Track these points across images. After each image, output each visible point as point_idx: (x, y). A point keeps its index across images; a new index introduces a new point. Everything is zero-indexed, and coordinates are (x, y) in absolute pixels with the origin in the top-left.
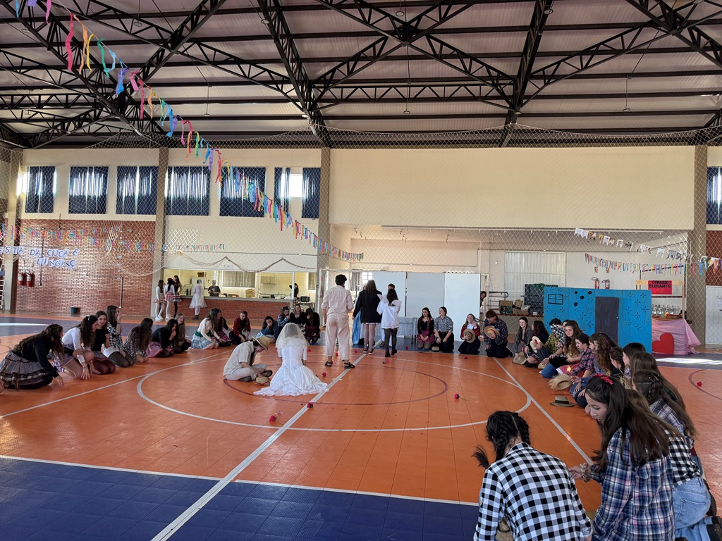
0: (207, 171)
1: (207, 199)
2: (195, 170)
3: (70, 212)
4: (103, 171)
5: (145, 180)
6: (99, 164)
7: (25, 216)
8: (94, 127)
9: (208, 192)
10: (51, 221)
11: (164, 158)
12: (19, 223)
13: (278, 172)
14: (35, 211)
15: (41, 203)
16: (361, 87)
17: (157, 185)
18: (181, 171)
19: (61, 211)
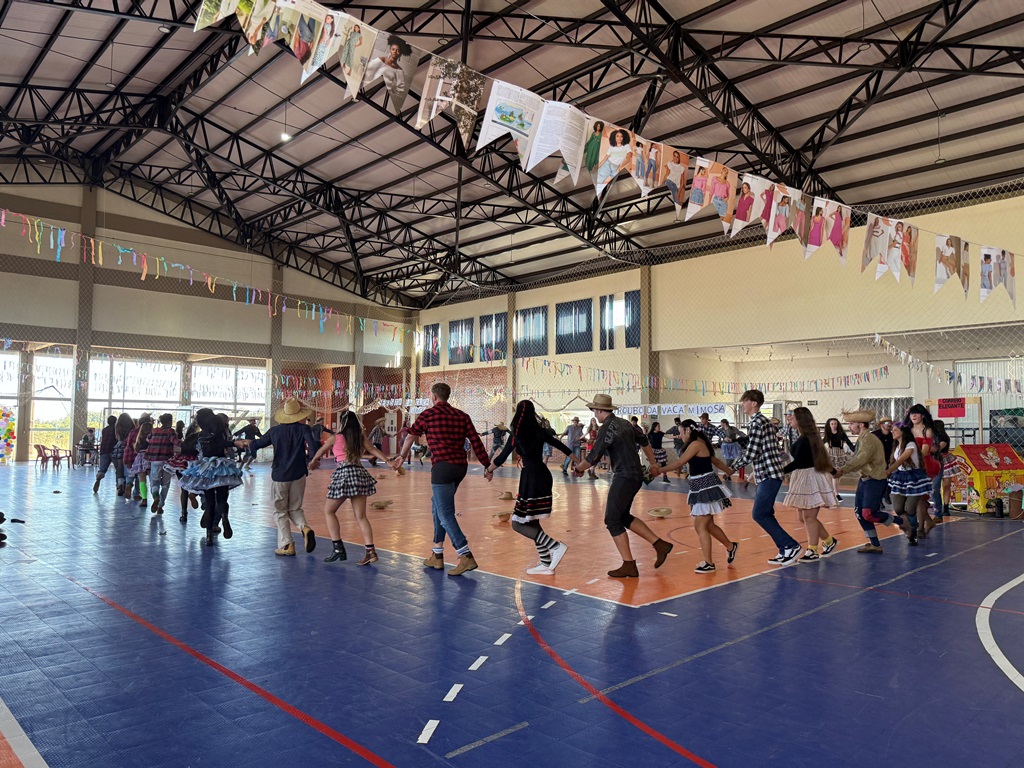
0: (545, 309)
1: (545, 339)
2: (535, 310)
3: (450, 363)
4: (470, 322)
5: (499, 328)
6: (467, 316)
7: (423, 370)
8: (456, 284)
9: (546, 329)
10: (439, 373)
11: (512, 302)
12: (418, 376)
13: (603, 300)
14: (428, 365)
15: (431, 358)
16: (635, 204)
17: (506, 331)
18: (525, 313)
19: (444, 364)
